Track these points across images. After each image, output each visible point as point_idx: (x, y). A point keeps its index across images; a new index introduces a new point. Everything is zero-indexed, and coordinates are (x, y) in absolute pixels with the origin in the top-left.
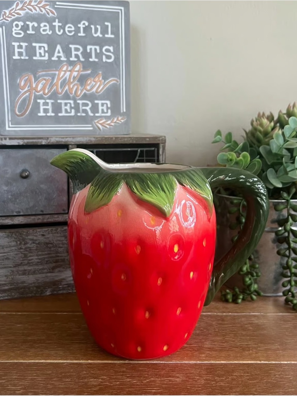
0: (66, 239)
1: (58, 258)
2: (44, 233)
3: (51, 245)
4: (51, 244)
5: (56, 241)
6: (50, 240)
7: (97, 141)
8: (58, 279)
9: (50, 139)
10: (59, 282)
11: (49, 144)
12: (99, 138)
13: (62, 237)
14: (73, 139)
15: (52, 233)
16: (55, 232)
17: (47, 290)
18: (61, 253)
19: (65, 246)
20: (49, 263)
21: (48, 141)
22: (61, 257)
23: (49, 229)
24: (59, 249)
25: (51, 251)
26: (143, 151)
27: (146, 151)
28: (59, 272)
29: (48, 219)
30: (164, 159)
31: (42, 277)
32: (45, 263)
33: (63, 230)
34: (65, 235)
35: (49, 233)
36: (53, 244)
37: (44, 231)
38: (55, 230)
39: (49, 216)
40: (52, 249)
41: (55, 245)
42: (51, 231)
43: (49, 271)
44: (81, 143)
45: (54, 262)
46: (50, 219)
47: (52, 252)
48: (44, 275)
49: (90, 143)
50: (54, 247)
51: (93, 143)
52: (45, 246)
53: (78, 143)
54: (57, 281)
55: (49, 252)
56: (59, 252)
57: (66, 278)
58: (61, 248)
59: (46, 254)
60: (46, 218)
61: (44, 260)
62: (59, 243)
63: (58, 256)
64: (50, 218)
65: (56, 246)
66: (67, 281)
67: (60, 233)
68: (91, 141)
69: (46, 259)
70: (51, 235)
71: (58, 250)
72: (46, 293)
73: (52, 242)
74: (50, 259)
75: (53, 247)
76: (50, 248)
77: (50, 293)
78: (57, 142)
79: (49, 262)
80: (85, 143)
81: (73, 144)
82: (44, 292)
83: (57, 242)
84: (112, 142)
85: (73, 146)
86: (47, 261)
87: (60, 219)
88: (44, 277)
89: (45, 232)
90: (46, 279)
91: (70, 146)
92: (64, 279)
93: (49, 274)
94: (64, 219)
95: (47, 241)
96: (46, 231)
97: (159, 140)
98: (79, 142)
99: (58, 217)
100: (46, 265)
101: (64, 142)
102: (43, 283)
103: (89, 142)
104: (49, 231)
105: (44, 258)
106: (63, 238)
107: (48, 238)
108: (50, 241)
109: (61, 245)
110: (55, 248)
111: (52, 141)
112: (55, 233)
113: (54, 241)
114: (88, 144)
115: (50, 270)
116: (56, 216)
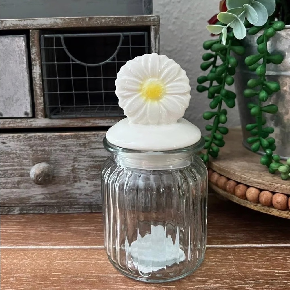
0: (31, 149)
1: (23, 171)
2: (5, 141)
3: (14, 156)
4: (14, 153)
5: (19, 151)
6: (12, 149)
7: (65, 23)
8: (25, 196)
9: (4, 22)
10: (27, 199)
11: (5, 29)
12: (67, 20)
13: (26, 146)
14: (34, 21)
15: (14, 141)
16: (17, 139)
17: (16, 209)
18: (26, 166)
19: (31, 156)
20: (13, 177)
21: (3, 25)
22: (27, 170)
23: (9, 137)
24: (24, 161)
25: (14, 162)
26: (128, 36)
27: (132, 36)
28: (25, 188)
29: (8, 124)
30: (157, 47)
31: (7, 193)
32: (9, 176)
33: (27, 137)
34: (30, 144)
35: (10, 141)
36: (16, 155)
37: (4, 137)
38: (18, 137)
39: (10, 120)
40: (16, 160)
41: (18, 155)
42: (12, 138)
43: (13, 185)
44: (44, 26)
45: (19, 176)
46: (12, 124)
47: (15, 164)
48: (9, 190)
49: (56, 27)
50: (18, 158)
51: (60, 26)
52: (7, 156)
53: (41, 27)
54: (24, 199)
55: (13, 164)
56: (24, 164)
57: (35, 196)
58: (26, 159)
59: (9, 166)
60: (8, 123)
61: (7, 172)
62: (23, 153)
63: (24, 169)
64: (11, 122)
65: (20, 156)
66: (36, 200)
67: (23, 141)
68: (57, 24)
69: (9, 172)
70: (13, 142)
71: (22, 162)
72: (14, 212)
73: (15, 152)
74: (14, 172)
75: (16, 157)
76: (13, 158)
77: (19, 212)
78: (14, 25)
79: (13, 175)
80: (49, 26)
81: (33, 28)
82: (12, 211)
83: (21, 152)
84: (85, 25)
85: (35, 31)
86: (11, 174)
87: (24, 124)
88: (8, 193)
89: (5, 139)
90: (12, 195)
91: (30, 31)
92: (31, 197)
93: (15, 190)
94: (29, 125)
95: (9, 151)
96: (6, 137)
97: (150, 21)
98: (42, 25)
99: (21, 122)
100: (10, 179)
101: (23, 26)
102: (8, 200)
103: (55, 25)
104: (10, 139)
105: (7, 170)
106: (28, 148)
107: (10, 146)
108: (13, 151)
109: (26, 156)
110: (19, 160)
111: (7, 25)
112: (17, 141)
113: (17, 151)
114: (53, 27)
115: (15, 184)
116: (19, 120)
